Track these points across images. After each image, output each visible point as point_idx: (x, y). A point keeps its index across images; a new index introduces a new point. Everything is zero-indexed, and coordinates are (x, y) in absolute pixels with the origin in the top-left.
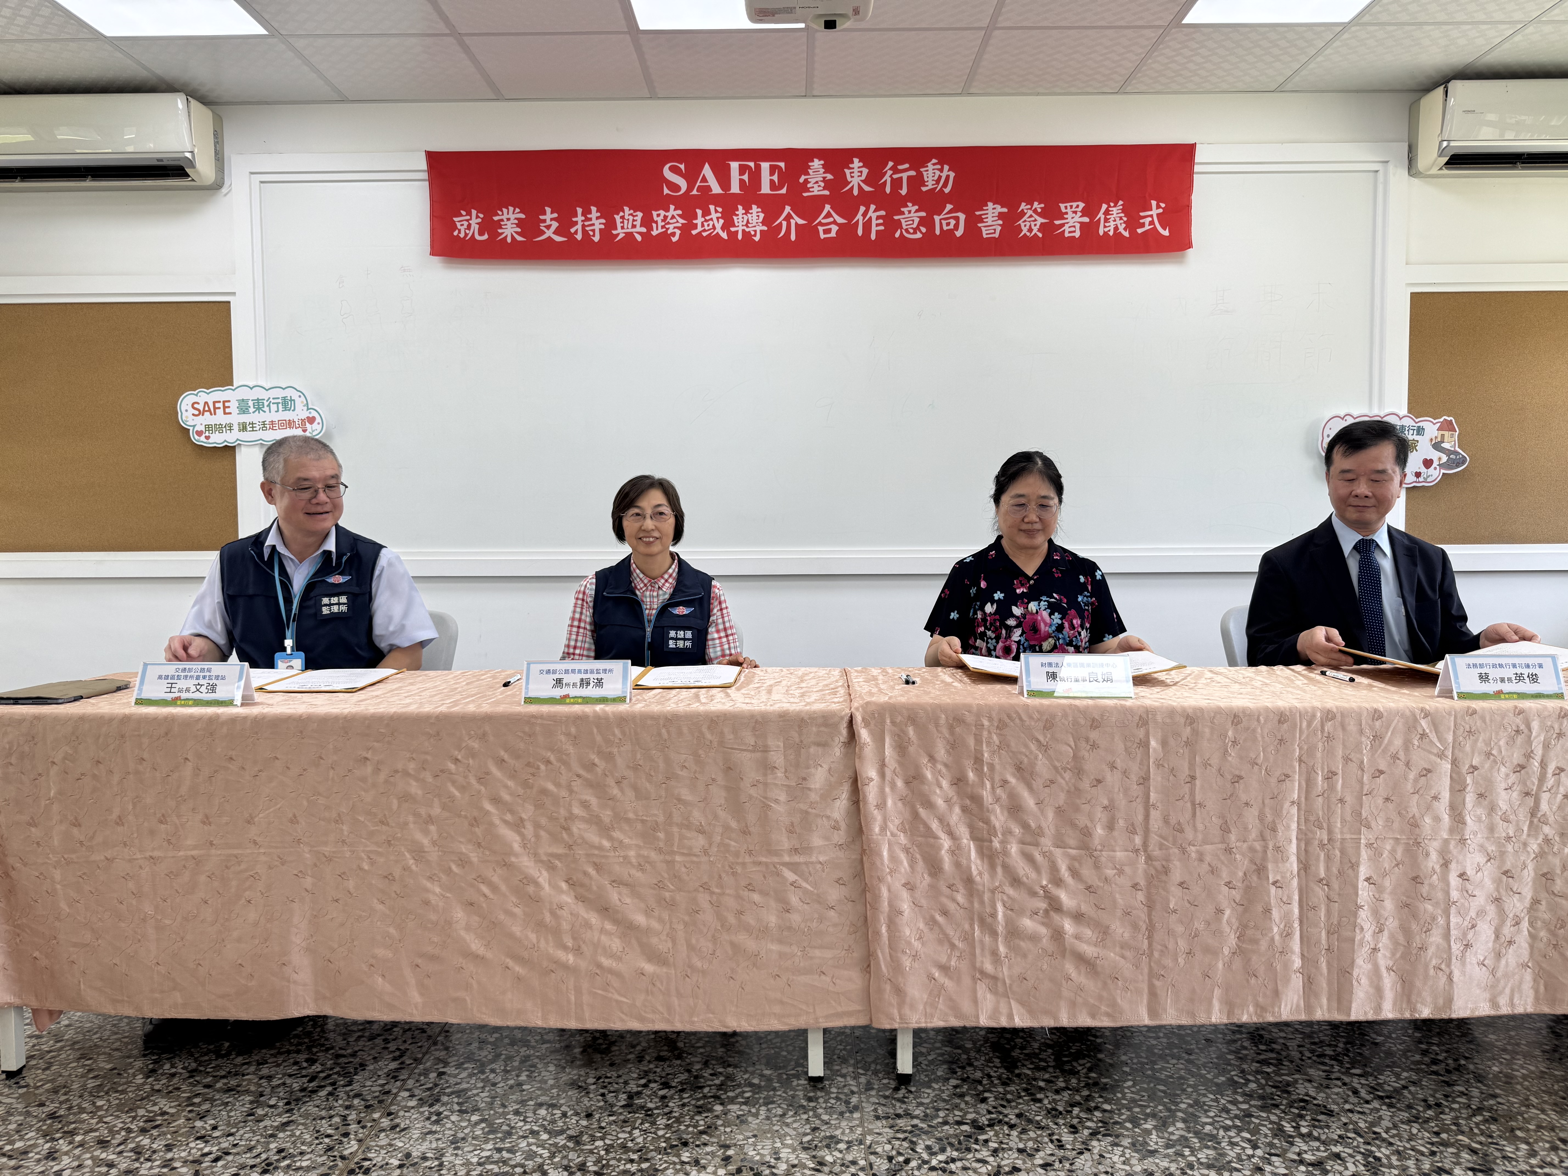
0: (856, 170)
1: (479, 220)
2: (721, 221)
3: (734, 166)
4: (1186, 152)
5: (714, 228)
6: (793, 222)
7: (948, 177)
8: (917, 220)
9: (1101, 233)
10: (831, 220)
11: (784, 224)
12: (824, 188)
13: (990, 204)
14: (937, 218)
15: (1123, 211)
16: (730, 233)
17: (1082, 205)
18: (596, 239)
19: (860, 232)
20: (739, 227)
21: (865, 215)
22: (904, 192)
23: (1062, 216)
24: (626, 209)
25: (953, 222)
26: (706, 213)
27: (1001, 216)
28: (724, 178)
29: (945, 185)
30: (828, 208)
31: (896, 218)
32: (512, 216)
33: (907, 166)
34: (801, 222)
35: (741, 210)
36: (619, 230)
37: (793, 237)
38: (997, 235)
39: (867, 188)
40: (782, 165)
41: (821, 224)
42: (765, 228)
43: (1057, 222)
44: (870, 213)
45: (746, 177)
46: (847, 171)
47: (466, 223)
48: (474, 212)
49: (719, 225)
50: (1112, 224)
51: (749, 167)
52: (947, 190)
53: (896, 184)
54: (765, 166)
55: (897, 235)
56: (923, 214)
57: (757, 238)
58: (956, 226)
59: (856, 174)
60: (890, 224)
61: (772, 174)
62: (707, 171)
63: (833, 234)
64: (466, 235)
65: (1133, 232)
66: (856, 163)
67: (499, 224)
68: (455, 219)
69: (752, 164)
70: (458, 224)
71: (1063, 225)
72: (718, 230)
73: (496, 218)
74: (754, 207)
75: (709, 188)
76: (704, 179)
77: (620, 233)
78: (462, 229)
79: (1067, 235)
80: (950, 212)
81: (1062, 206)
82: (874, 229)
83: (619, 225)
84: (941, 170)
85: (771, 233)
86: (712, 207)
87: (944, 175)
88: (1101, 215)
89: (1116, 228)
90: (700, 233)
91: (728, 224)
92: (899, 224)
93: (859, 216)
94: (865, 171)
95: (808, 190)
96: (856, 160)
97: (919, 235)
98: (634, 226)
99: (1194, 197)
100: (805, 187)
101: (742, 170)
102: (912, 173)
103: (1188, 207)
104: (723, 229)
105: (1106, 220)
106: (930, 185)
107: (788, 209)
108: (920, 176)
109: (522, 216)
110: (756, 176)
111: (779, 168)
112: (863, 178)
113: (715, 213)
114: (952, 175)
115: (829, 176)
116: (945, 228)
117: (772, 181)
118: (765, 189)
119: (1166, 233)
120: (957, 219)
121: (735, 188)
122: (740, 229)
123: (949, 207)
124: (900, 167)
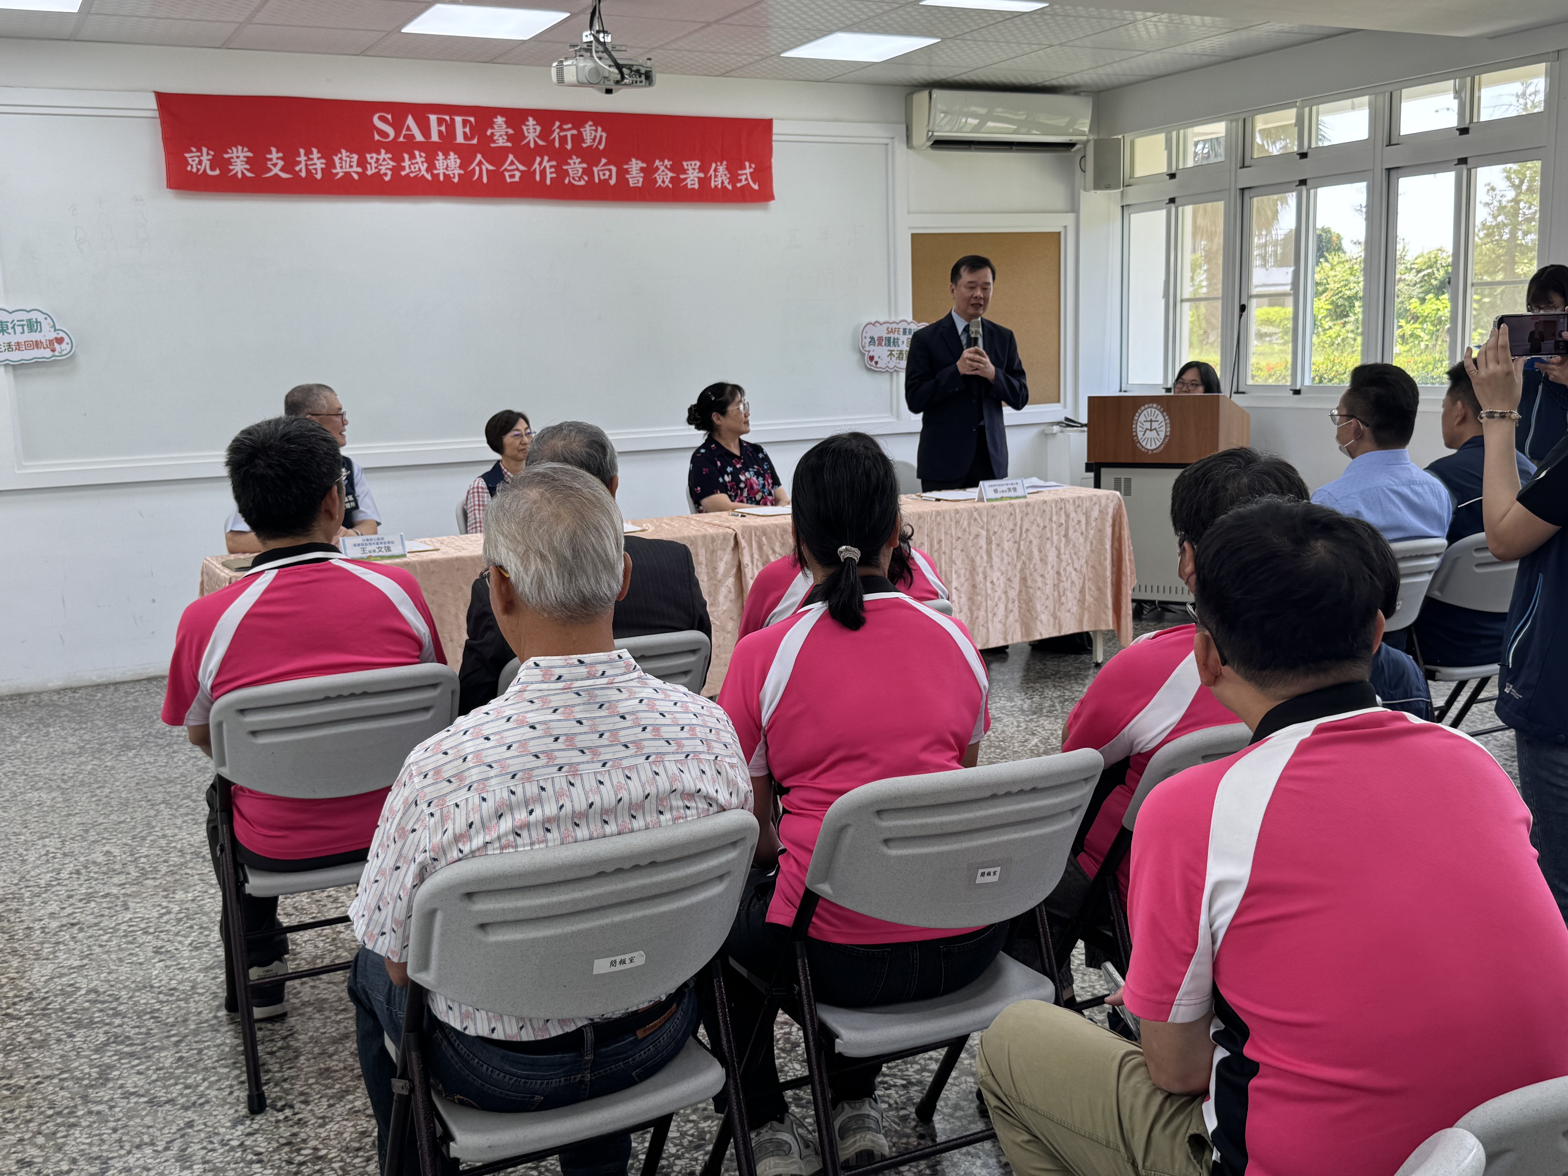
0: (531, 127)
1: (210, 157)
2: (426, 165)
3: (433, 118)
4: (766, 126)
5: (420, 170)
6: (484, 168)
7: (601, 137)
8: (581, 171)
9: (713, 185)
10: (514, 167)
11: (477, 169)
12: (508, 141)
13: (634, 160)
14: (595, 169)
15: (727, 169)
16: (433, 175)
17: (698, 163)
18: (319, 176)
19: (538, 178)
20: (440, 170)
21: (540, 164)
22: (569, 146)
23: (684, 171)
24: (343, 151)
25: (607, 173)
26: (412, 157)
27: (642, 170)
28: (425, 129)
29: (600, 142)
30: (511, 157)
31: (565, 167)
32: (241, 155)
33: (570, 126)
34: (491, 168)
35: (441, 156)
36: (338, 170)
37: (485, 180)
38: (640, 185)
39: (541, 143)
40: (472, 119)
41: (506, 170)
42: (462, 172)
43: (682, 176)
44: (545, 163)
45: (443, 128)
46: (524, 128)
47: (197, 159)
48: (205, 150)
49: (424, 167)
50: (720, 179)
51: (445, 120)
52: (601, 147)
53: (563, 140)
54: (458, 120)
55: (567, 181)
56: (585, 165)
57: (456, 180)
58: (610, 176)
59: (531, 130)
60: (561, 173)
61: (464, 126)
62: (410, 121)
63: (517, 179)
64: (198, 170)
65: (734, 186)
66: (531, 121)
67: (229, 161)
68: (187, 155)
69: (447, 118)
70: (190, 160)
71: (686, 179)
72: (423, 172)
73: (226, 156)
74: (452, 154)
75: (413, 136)
76: (409, 129)
77: (339, 171)
78: (194, 164)
79: (689, 186)
80: (605, 165)
81: (685, 164)
82: (549, 176)
83: (338, 165)
84: (596, 131)
85: (466, 177)
86: (417, 153)
87: (598, 135)
88: (712, 172)
89: (723, 183)
90: (408, 175)
91: (431, 167)
92: (566, 173)
93: (536, 165)
94: (538, 128)
95: (494, 142)
96: (530, 119)
97: (582, 183)
98: (351, 167)
99: (774, 160)
100: (491, 139)
101: (440, 122)
102: (575, 132)
103: (770, 168)
104: (427, 170)
105: (716, 176)
106: (588, 142)
107: (479, 157)
108: (580, 133)
109: (250, 154)
110: (451, 127)
111: (470, 122)
112: (538, 133)
113: (420, 157)
114: (604, 135)
115: (511, 131)
116: (602, 177)
117: (465, 133)
118: (460, 139)
119: (756, 187)
120: (610, 170)
121: (435, 137)
122: (441, 172)
123: (604, 161)
124: (565, 127)
